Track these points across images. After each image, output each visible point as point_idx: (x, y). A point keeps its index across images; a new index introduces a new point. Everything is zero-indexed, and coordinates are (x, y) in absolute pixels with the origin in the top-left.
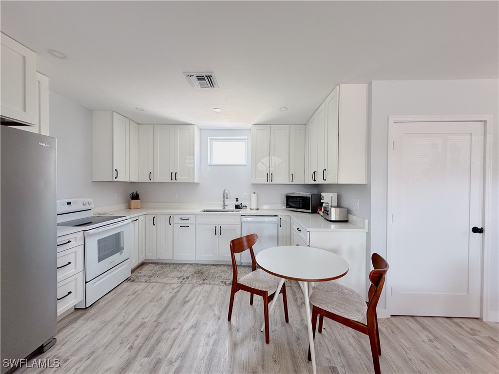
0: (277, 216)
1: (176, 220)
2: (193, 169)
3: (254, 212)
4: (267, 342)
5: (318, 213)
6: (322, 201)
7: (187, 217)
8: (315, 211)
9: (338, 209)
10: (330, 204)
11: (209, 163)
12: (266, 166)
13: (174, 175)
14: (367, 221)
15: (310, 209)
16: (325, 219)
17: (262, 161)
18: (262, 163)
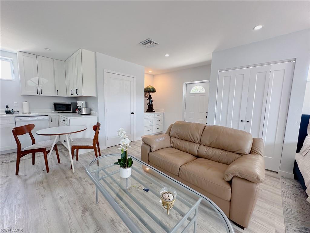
0: (48, 116)
3: (27, 115)
4: (48, 171)
5: (76, 112)
6: (77, 106)
8: (74, 112)
9: (86, 108)
10: (82, 107)
12: (35, 83)
14: (97, 112)
15: (71, 111)
16: (79, 114)
17: (31, 79)
18: (31, 81)
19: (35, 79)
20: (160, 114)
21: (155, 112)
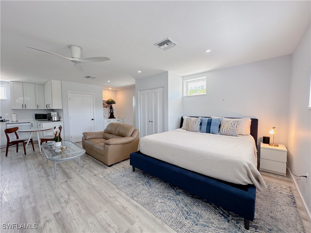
0: (30, 123)
5: (50, 120)
6: (51, 115)
9: (57, 117)
10: (54, 116)
12: (21, 101)
15: (47, 119)
17: (19, 98)
18: (19, 99)
19: (21, 98)
20: (119, 120)
21: (115, 118)
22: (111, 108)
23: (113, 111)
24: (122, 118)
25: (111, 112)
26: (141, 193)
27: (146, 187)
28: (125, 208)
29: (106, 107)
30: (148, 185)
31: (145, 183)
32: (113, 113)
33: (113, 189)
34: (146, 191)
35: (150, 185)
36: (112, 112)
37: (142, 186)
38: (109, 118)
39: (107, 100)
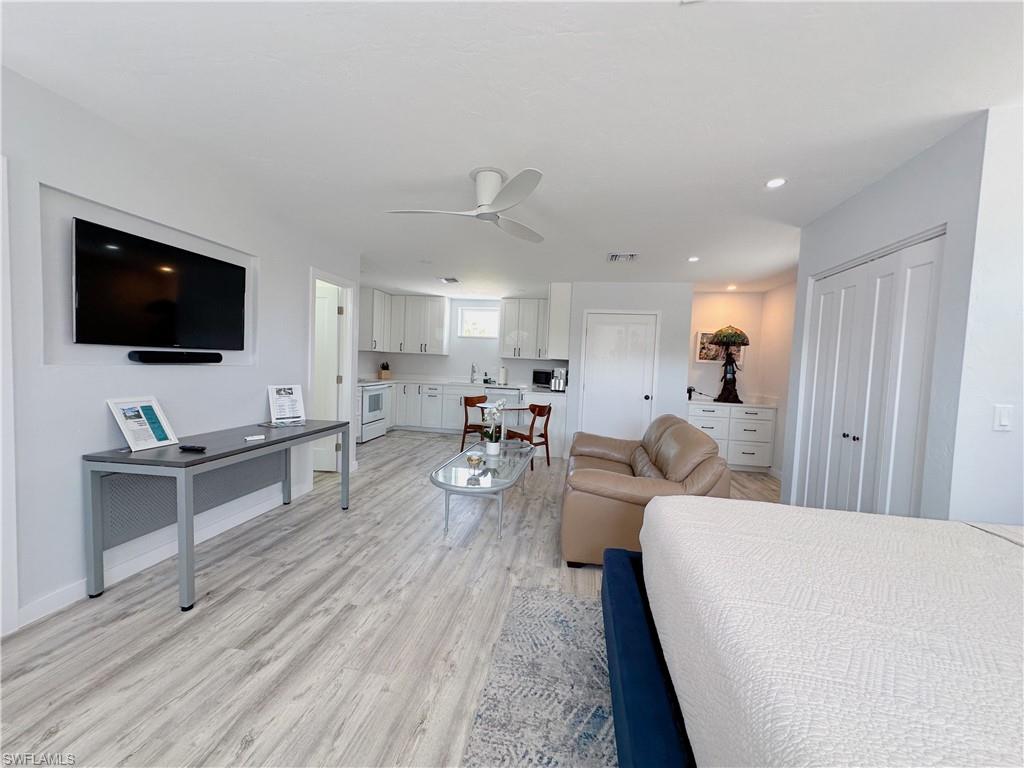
0: (519, 389)
1: (425, 389)
2: (442, 342)
7: (436, 387)
11: (459, 335)
12: (514, 340)
13: (423, 347)
17: (511, 334)
18: (510, 337)
19: (514, 334)
20: (756, 410)
21: (741, 402)
22: (730, 361)
23: (734, 373)
24: (773, 405)
25: (725, 377)
26: (517, 731)
27: (565, 730)
28: (419, 729)
29: (714, 359)
30: (580, 728)
31: (586, 709)
32: (734, 380)
33: (483, 641)
34: (540, 745)
35: (588, 736)
36: (729, 376)
37: (561, 707)
38: (715, 400)
39: (713, 331)
